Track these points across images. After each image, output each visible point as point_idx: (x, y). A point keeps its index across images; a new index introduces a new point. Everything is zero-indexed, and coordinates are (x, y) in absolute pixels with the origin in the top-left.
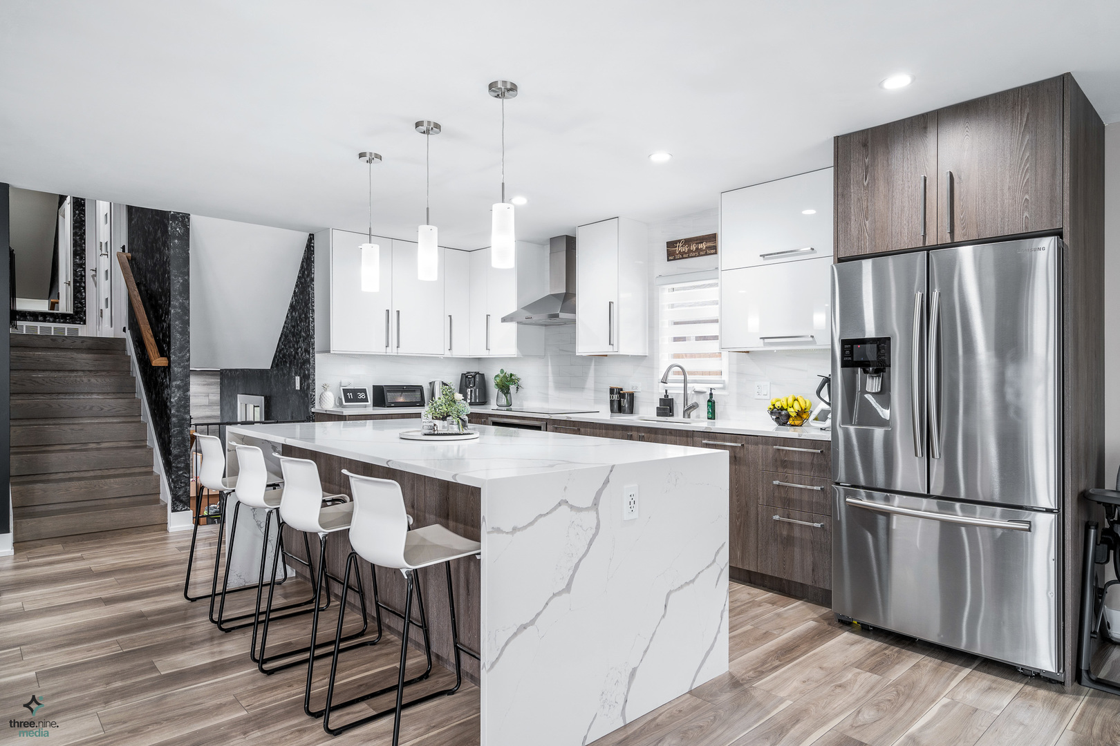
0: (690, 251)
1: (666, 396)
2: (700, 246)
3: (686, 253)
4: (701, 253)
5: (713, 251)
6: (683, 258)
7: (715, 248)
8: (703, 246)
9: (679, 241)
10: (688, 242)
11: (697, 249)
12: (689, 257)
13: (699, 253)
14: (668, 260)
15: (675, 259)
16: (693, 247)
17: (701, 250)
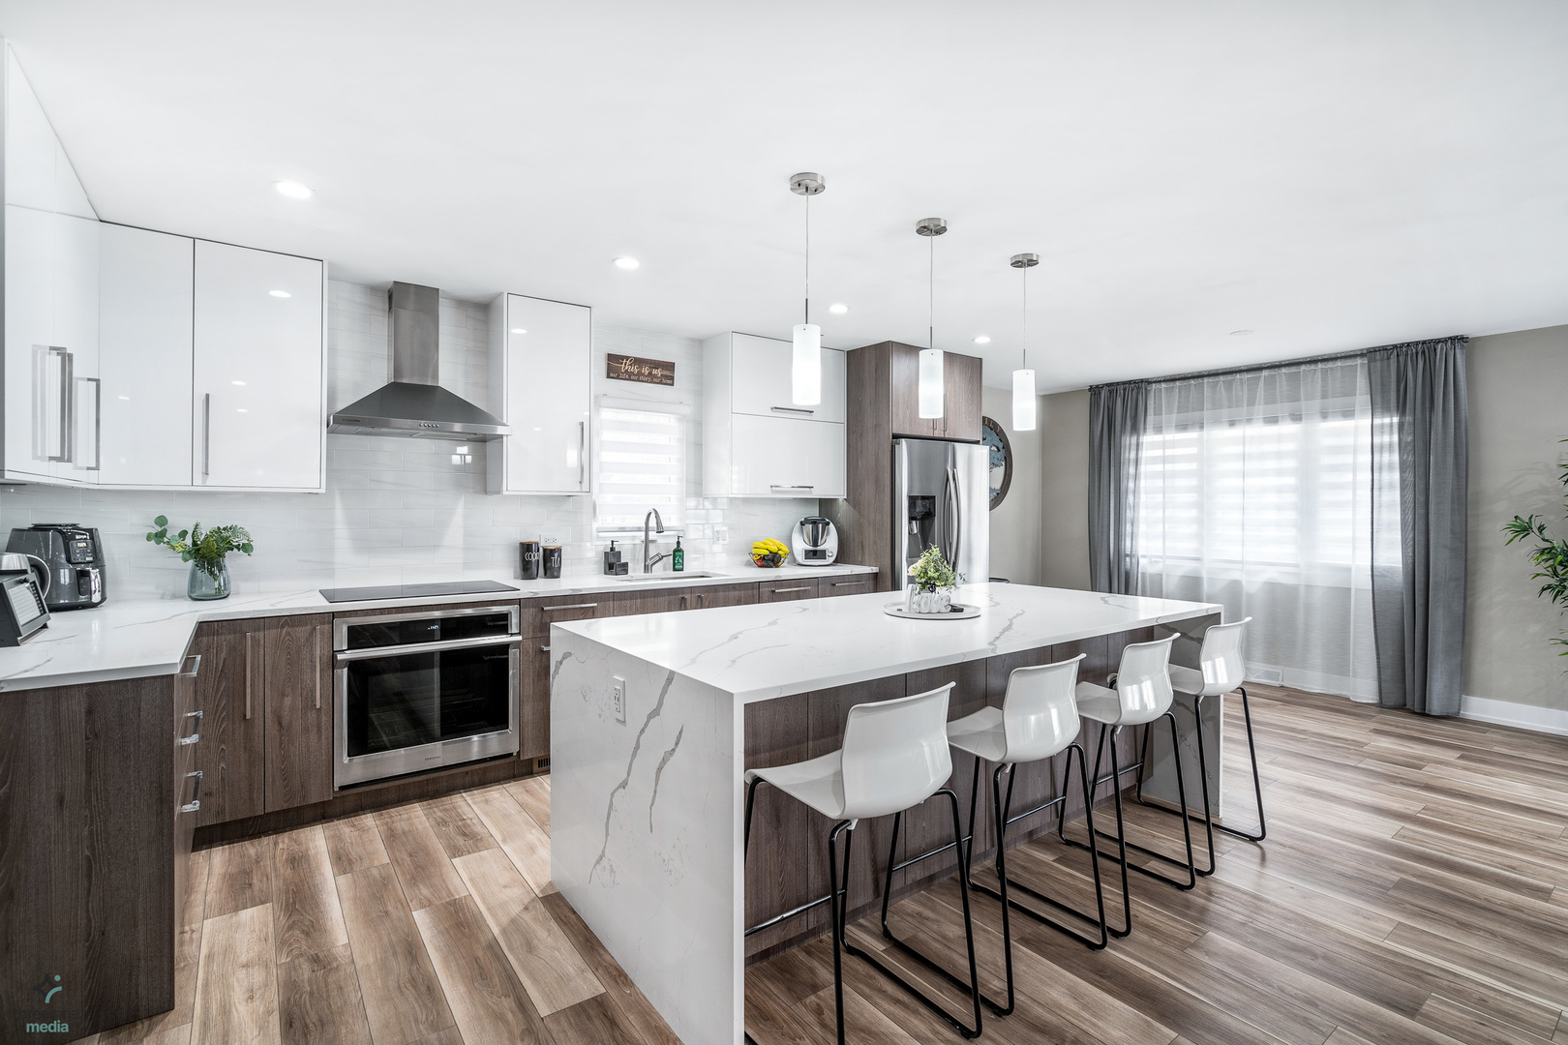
0: (640, 374)
1: (612, 549)
2: (655, 372)
3: (635, 375)
4: (655, 380)
5: (669, 382)
6: (630, 379)
7: (672, 378)
8: (658, 372)
9: (627, 358)
10: (638, 362)
11: (650, 374)
12: (638, 380)
13: (652, 379)
14: (608, 377)
15: (618, 378)
16: (645, 370)
17: (655, 376)
